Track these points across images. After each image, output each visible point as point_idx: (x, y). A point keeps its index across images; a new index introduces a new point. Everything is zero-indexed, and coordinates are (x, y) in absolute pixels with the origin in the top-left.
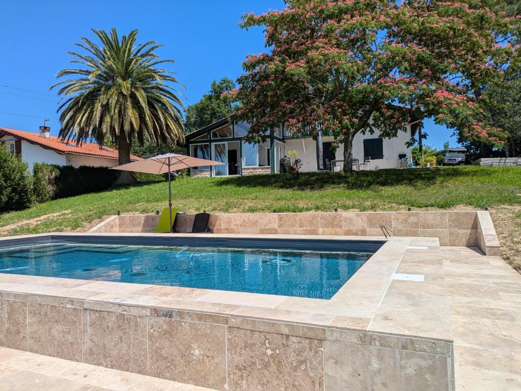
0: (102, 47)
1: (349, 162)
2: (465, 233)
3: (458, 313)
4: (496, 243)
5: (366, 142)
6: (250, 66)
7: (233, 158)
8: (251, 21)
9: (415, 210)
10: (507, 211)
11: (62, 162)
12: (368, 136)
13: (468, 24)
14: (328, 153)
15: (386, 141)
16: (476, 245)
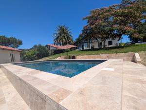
0: (59, 28)
1: (105, 46)
2: (131, 58)
3: (127, 80)
4: (140, 60)
5: (109, 42)
6: (84, 28)
7: (83, 47)
8: (84, 19)
9: (118, 54)
10: (143, 53)
11: (55, 49)
12: (109, 40)
13: (134, 10)
14: (101, 44)
15: (113, 41)
16: (134, 61)
